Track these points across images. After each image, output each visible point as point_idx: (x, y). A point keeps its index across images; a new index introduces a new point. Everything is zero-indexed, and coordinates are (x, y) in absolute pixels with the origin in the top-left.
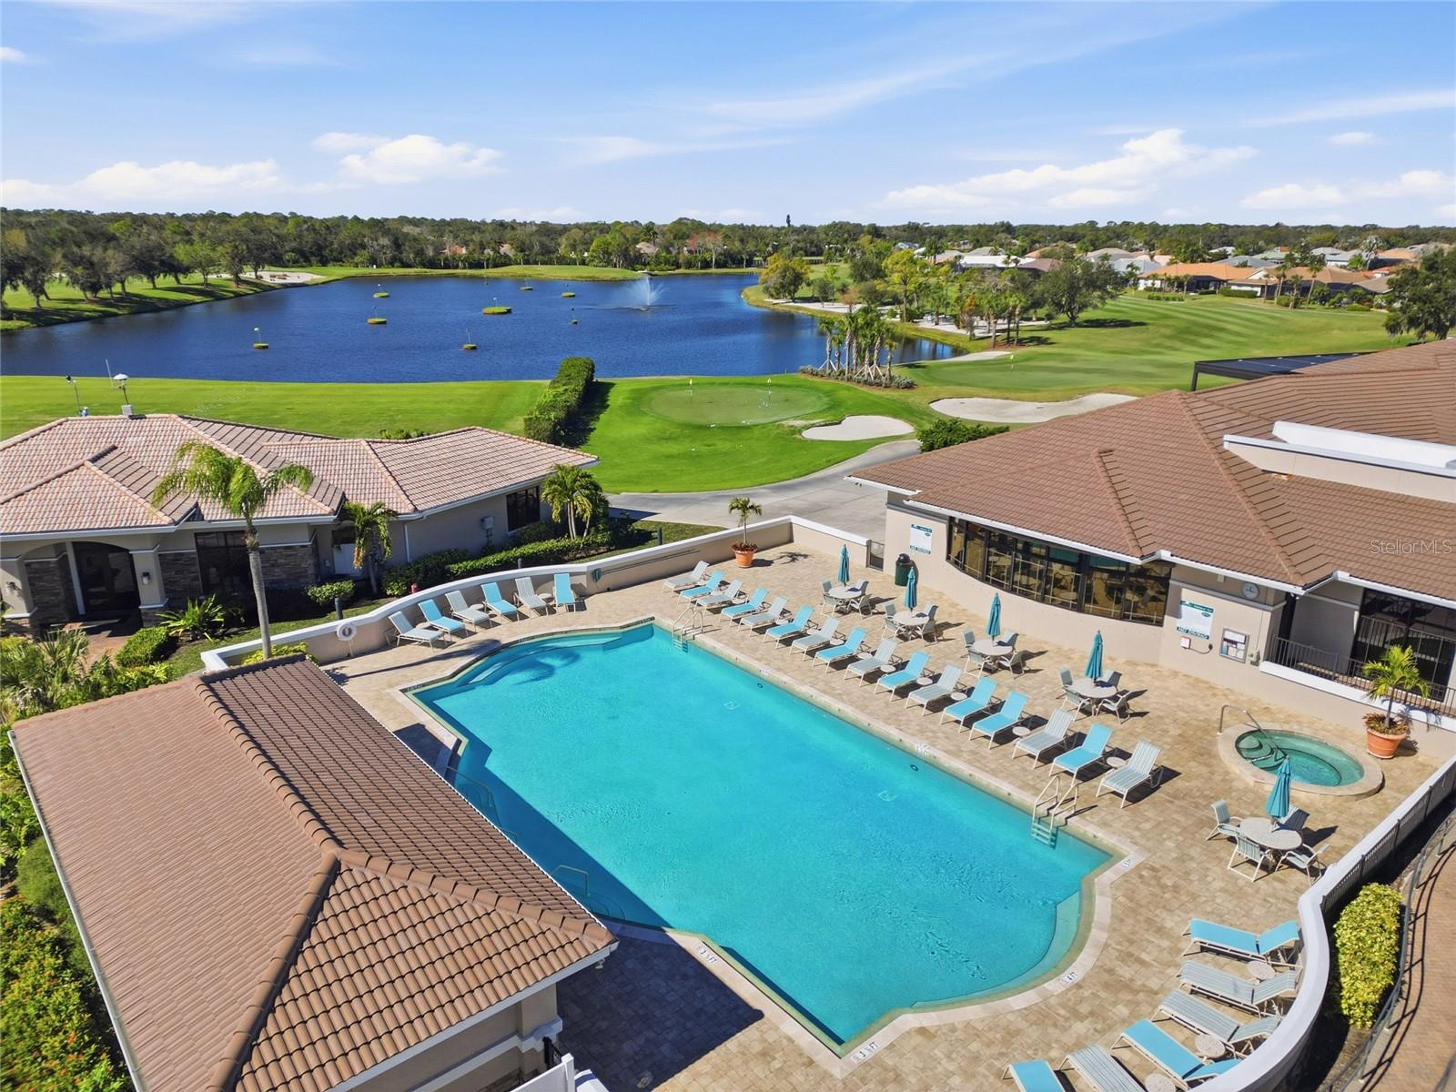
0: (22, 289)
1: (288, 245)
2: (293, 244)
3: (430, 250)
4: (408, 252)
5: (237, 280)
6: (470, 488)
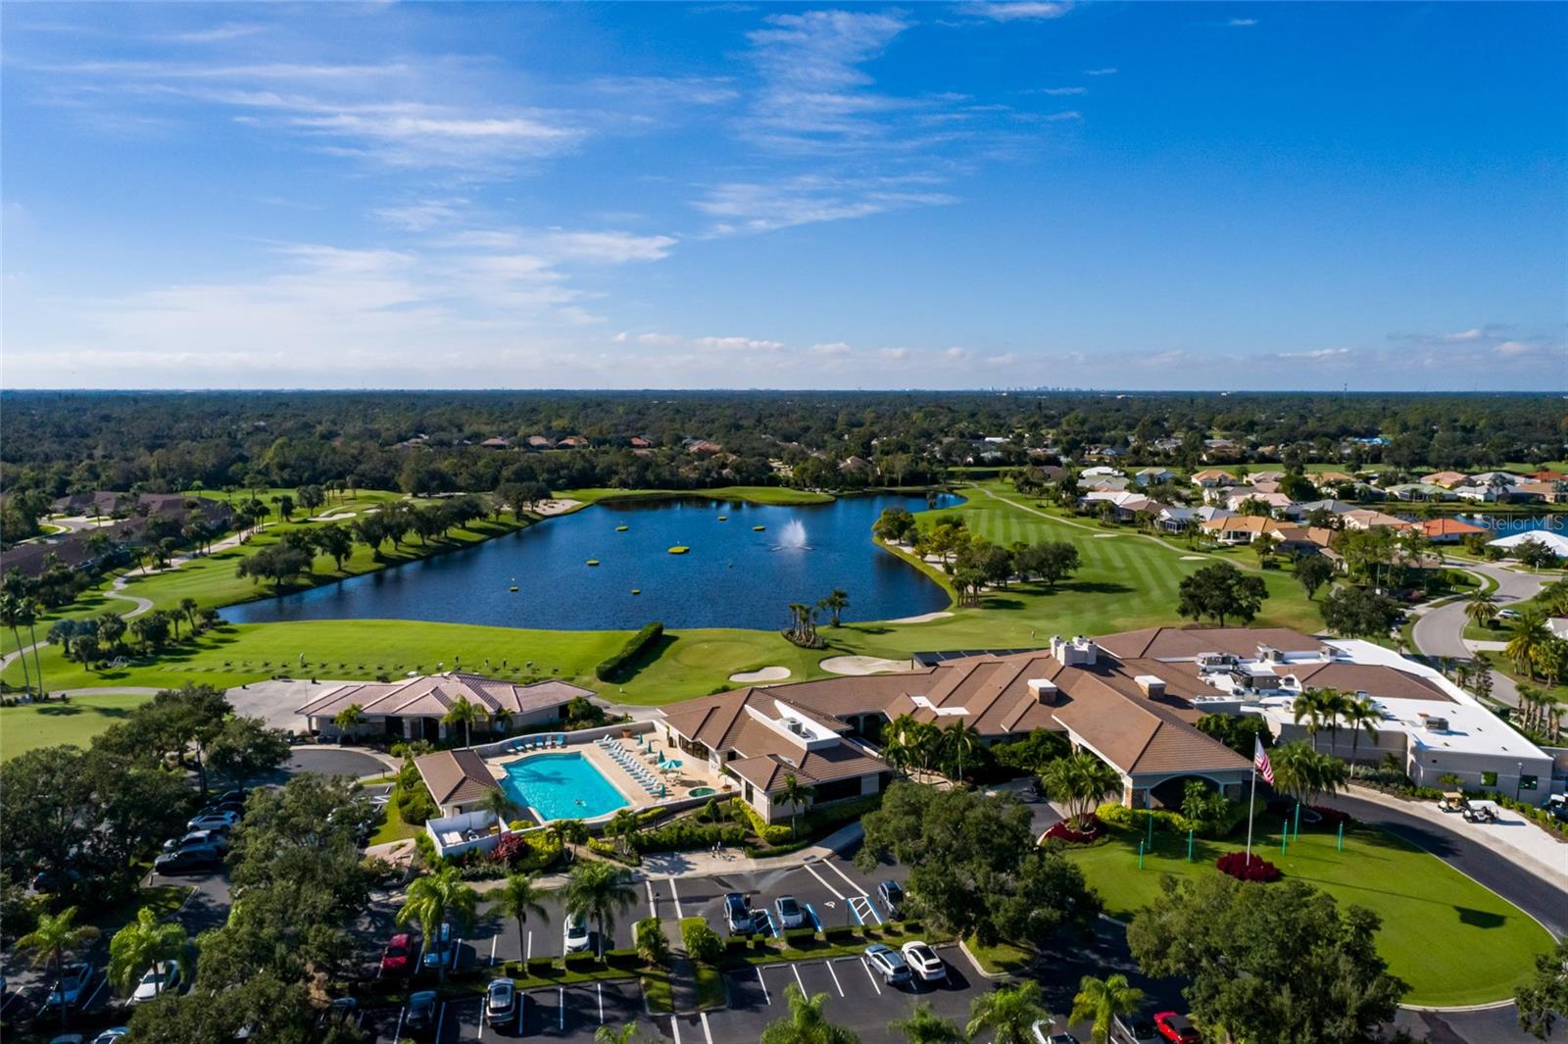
0: (391, 541)
1: (564, 472)
2: (566, 471)
3: (667, 474)
4: (650, 476)
5: (519, 515)
6: (542, 704)
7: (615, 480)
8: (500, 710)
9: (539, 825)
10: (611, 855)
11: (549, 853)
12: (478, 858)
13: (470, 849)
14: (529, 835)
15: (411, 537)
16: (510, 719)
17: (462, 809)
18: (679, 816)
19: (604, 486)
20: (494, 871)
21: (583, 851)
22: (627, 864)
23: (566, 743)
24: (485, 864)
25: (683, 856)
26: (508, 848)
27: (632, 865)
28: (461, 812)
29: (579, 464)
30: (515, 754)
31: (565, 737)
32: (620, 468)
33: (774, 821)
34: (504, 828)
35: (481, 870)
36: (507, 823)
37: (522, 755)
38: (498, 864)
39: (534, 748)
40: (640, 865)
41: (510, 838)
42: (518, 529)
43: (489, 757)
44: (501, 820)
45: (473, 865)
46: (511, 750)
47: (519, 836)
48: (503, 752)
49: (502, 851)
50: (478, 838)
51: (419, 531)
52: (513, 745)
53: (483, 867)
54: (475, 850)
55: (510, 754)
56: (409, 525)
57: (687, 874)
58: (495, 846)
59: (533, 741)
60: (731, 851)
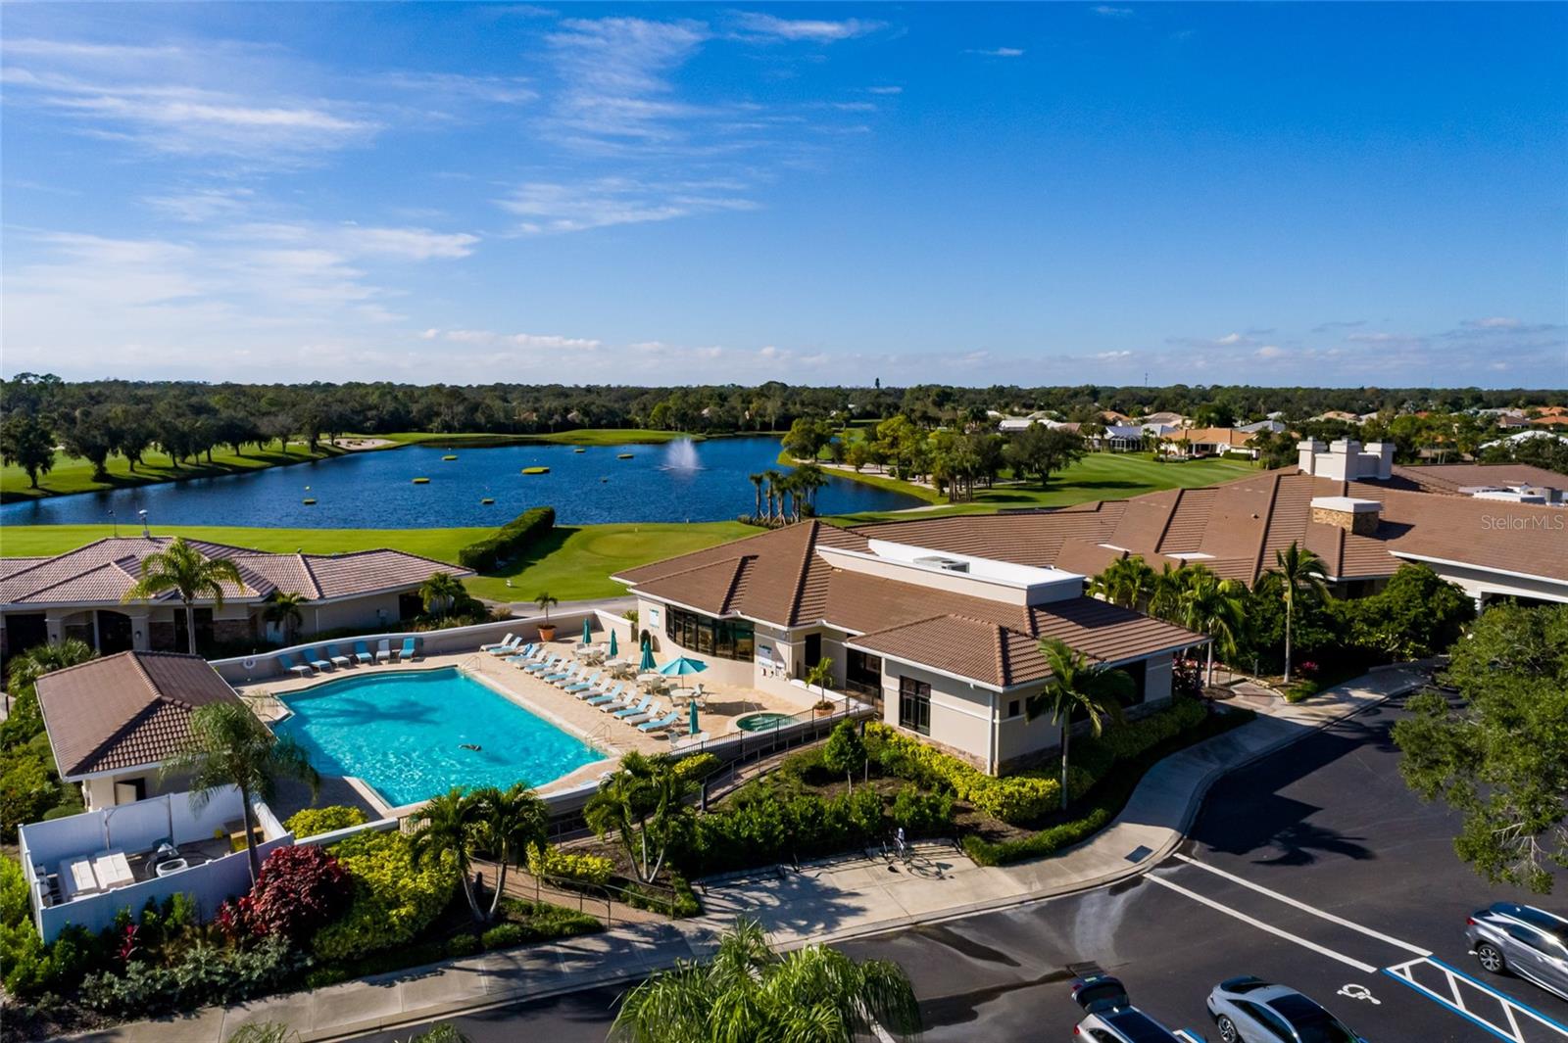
1: (370, 414)
2: (374, 412)
3: (500, 416)
4: (480, 418)
5: (314, 447)
6: (366, 586)
7: (437, 422)
8: (273, 595)
9: (378, 816)
10: (608, 888)
11: (419, 898)
12: (176, 932)
13: (150, 905)
14: (349, 845)
15: (154, 455)
16: (297, 614)
17: (142, 788)
18: (748, 773)
19: (424, 430)
20: (231, 974)
21: (522, 884)
22: (662, 910)
23: (420, 654)
24: (201, 952)
25: (810, 873)
26: (281, 893)
27: (679, 914)
28: (141, 795)
29: (390, 406)
30: (307, 674)
31: (419, 642)
32: (443, 409)
33: (1009, 768)
34: (272, 829)
35: (182, 975)
36: (282, 815)
37: (323, 677)
38: (248, 948)
39: (353, 662)
40: (700, 911)
41: (290, 858)
42: (314, 461)
43: (246, 683)
44: (261, 810)
45: (151, 961)
46: (299, 668)
47: (319, 849)
48: (281, 672)
49: (261, 904)
50: (184, 867)
51: (168, 448)
52: (302, 658)
53: (194, 960)
54: (169, 906)
55: (296, 675)
56: (152, 436)
57: (848, 927)
58: (237, 892)
59: (351, 650)
60: (929, 851)
